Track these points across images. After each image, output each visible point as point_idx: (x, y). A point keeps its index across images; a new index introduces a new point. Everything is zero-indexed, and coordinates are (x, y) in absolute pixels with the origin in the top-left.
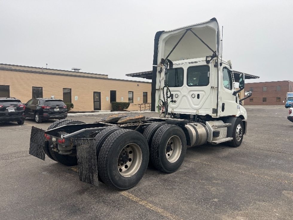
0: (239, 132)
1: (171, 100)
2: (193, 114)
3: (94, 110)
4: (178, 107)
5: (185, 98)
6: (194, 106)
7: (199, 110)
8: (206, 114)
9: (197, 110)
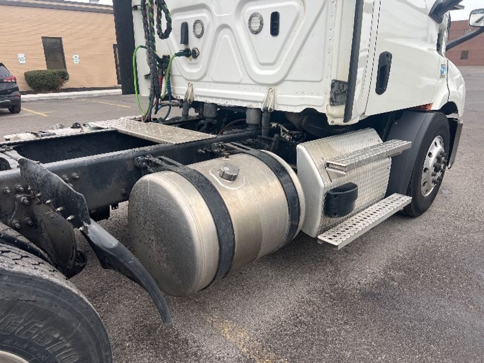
0: (435, 166)
1: (183, 47)
2: (255, 106)
3: (118, 84)
4: (205, 75)
5: (225, 35)
6: (257, 70)
7: (275, 88)
8: (304, 108)
9: (271, 87)
